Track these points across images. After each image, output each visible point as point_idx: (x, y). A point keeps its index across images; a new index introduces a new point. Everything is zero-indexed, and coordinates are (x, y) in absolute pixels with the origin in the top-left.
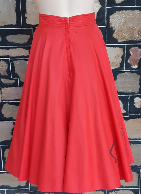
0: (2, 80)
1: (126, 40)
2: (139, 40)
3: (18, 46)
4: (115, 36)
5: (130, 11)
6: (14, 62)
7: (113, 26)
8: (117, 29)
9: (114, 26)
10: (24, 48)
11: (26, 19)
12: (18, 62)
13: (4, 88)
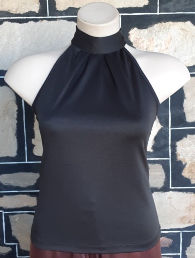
3: (18, 190)
4: (185, 174)
6: (10, 217)
7: (182, 157)
8: (190, 162)
9: (185, 159)
10: (28, 195)
11: (34, 148)
12: (18, 218)
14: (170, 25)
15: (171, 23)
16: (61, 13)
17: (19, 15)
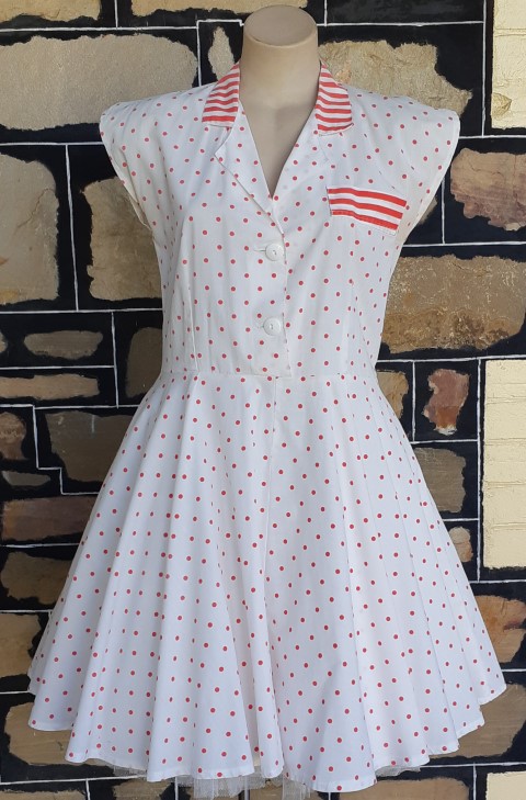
0: (6, 475)
1: (415, 348)
2: (457, 347)
3: (63, 365)
5: (429, 258)
6: (48, 416)
10: (81, 375)
11: (92, 283)
12: (62, 419)
13: (10, 500)
14: (348, 47)
15: (350, 43)
16: (141, 21)
17: (62, 24)
